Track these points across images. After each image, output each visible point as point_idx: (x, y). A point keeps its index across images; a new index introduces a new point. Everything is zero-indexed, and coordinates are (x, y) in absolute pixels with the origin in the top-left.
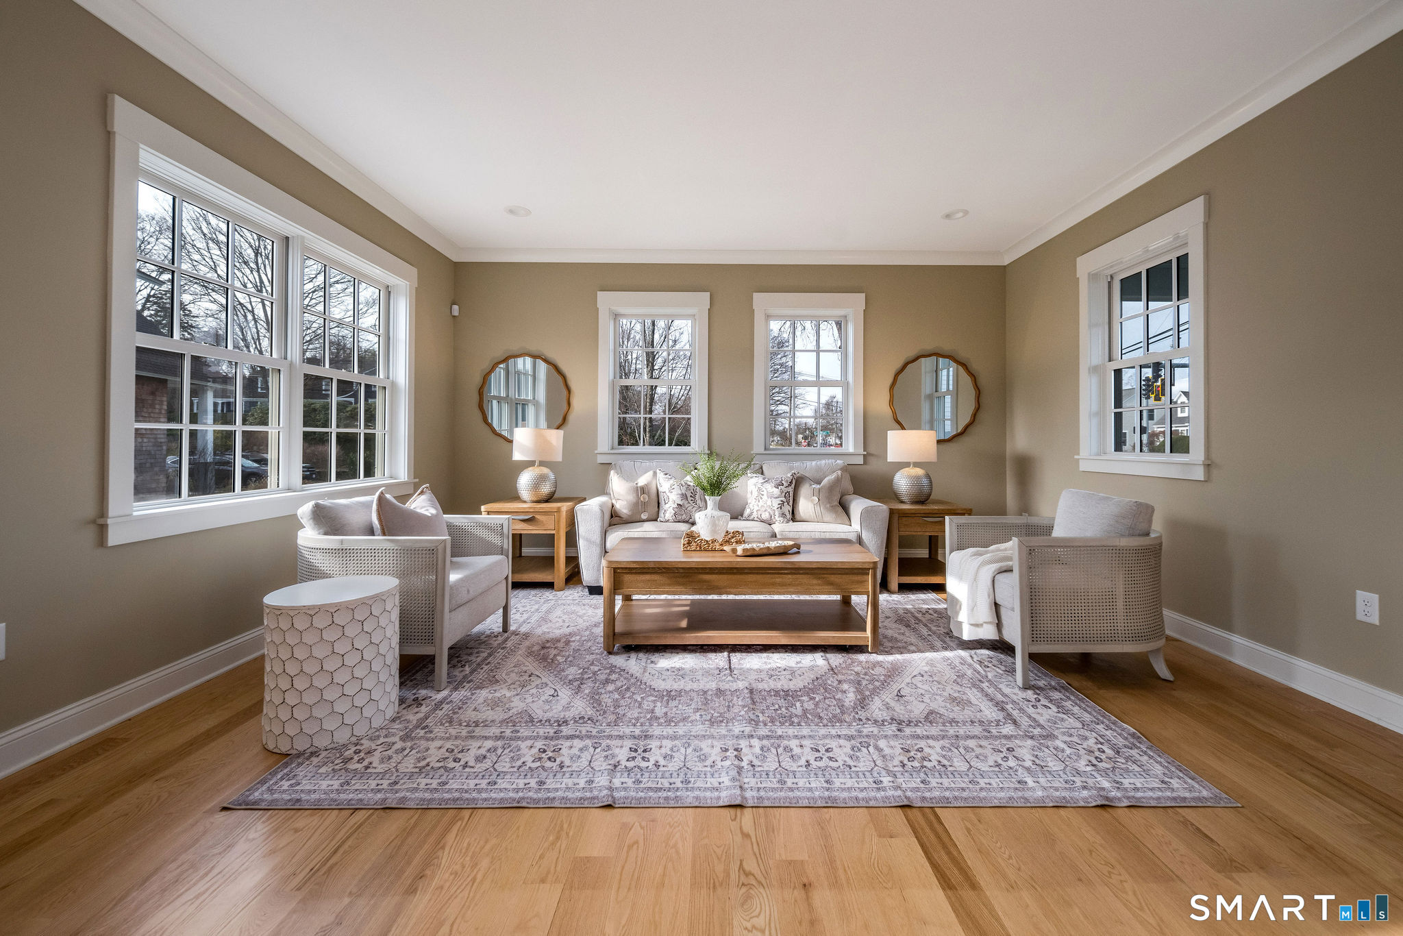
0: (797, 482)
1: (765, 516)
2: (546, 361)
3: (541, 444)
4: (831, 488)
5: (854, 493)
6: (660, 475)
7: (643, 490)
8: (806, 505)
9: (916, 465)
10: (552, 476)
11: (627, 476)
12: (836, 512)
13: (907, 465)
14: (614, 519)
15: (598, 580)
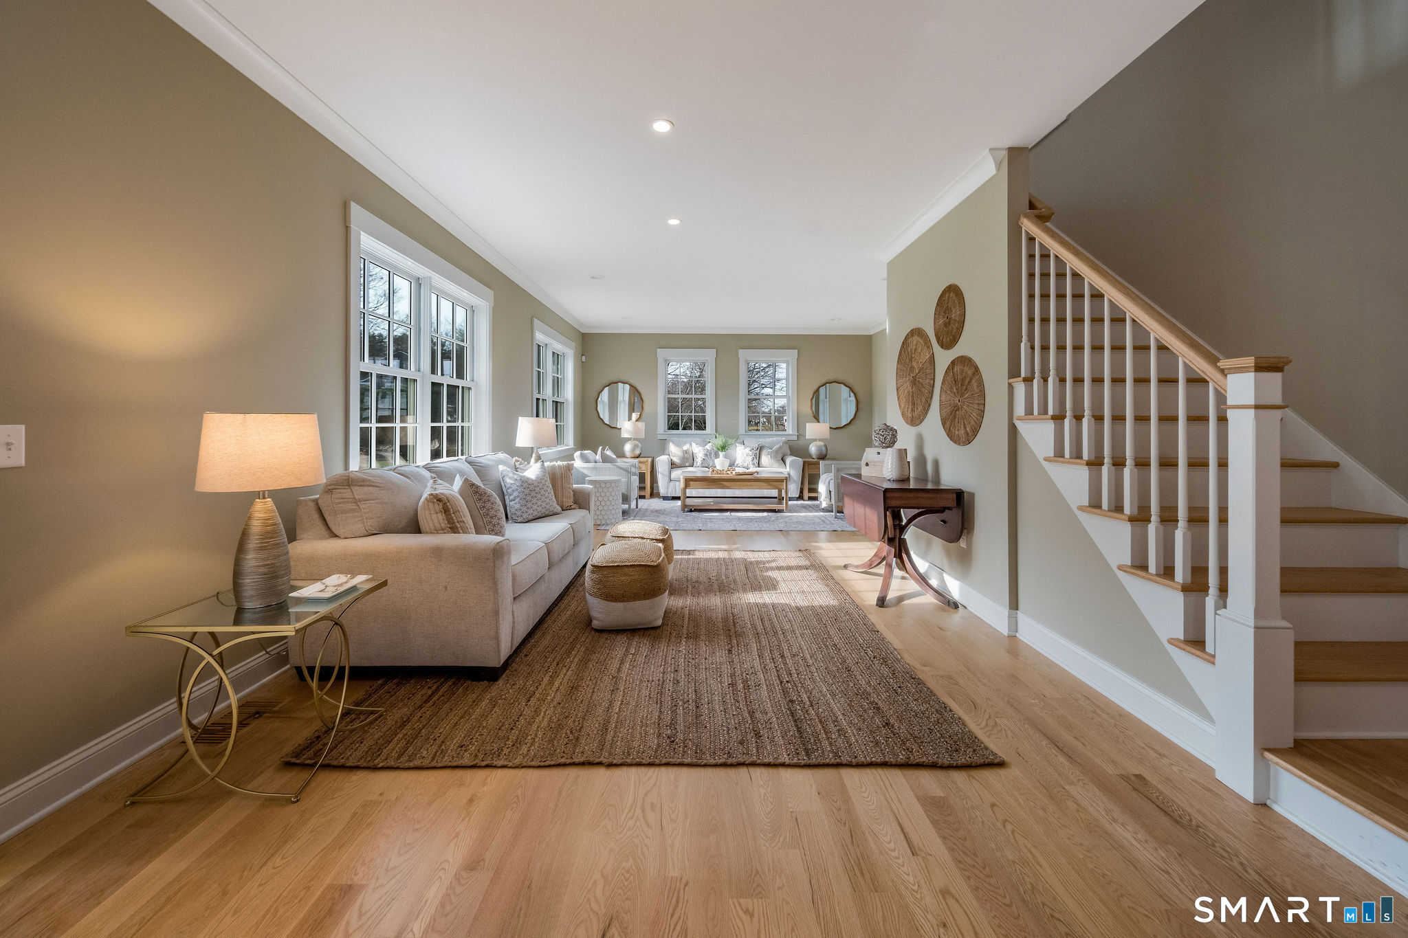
0: (761, 449)
1: (745, 465)
2: (629, 384)
3: (636, 430)
4: (777, 451)
5: (791, 455)
6: (694, 444)
7: (686, 452)
8: (765, 459)
9: (820, 440)
10: (640, 445)
11: (679, 445)
12: (779, 463)
13: (815, 440)
14: (673, 465)
15: (667, 494)
